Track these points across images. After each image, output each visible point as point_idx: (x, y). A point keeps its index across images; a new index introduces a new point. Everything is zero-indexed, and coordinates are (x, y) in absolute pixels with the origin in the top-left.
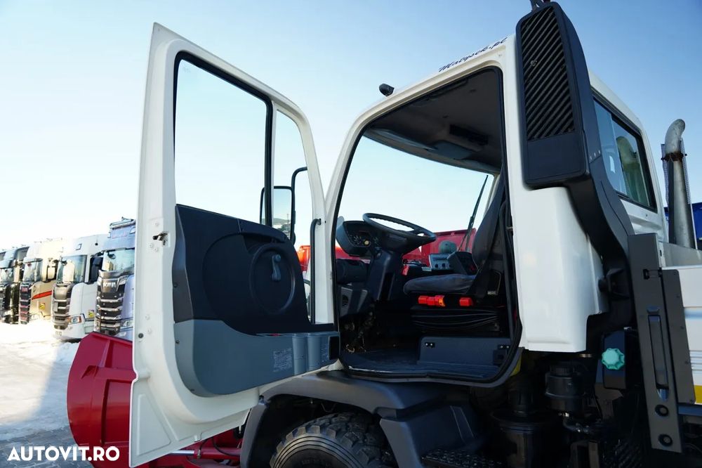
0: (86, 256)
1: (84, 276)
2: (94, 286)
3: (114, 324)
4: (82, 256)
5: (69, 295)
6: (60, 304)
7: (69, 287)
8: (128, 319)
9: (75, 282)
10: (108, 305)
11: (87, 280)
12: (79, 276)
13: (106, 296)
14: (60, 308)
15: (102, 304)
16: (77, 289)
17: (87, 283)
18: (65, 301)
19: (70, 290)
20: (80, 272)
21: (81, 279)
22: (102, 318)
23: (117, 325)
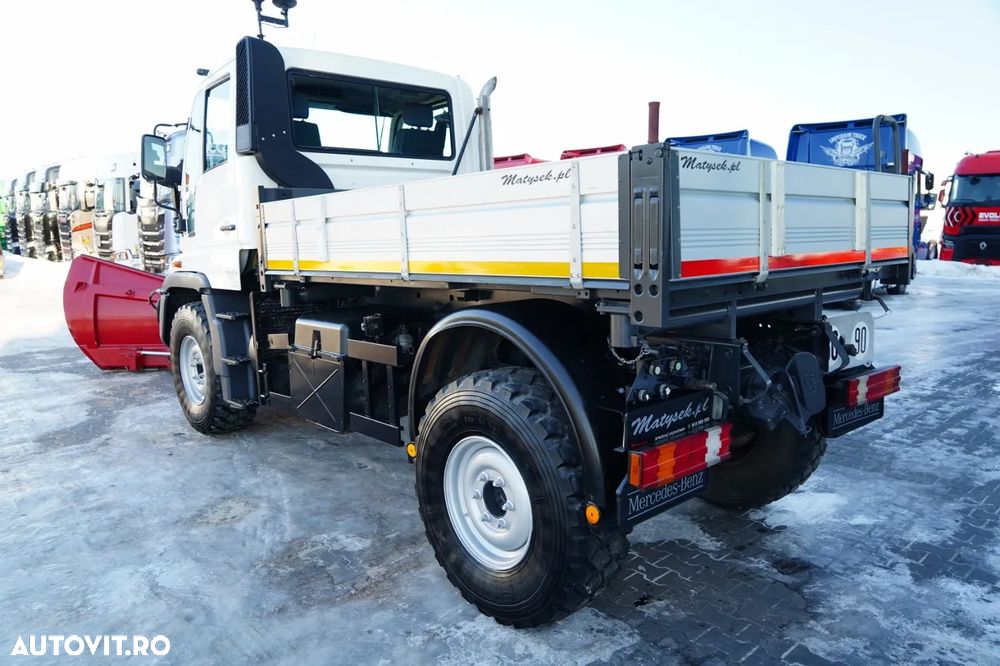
0: (124, 179)
1: (124, 204)
2: (135, 216)
3: (158, 260)
4: (118, 179)
5: (110, 227)
6: (103, 238)
7: (108, 217)
8: (171, 254)
9: (116, 212)
10: (149, 238)
11: (128, 208)
12: (118, 204)
13: (147, 228)
14: (104, 242)
15: (143, 237)
16: (117, 218)
17: (129, 213)
18: (106, 234)
19: (111, 221)
20: (119, 199)
21: (121, 207)
22: (146, 253)
23: (162, 261)
